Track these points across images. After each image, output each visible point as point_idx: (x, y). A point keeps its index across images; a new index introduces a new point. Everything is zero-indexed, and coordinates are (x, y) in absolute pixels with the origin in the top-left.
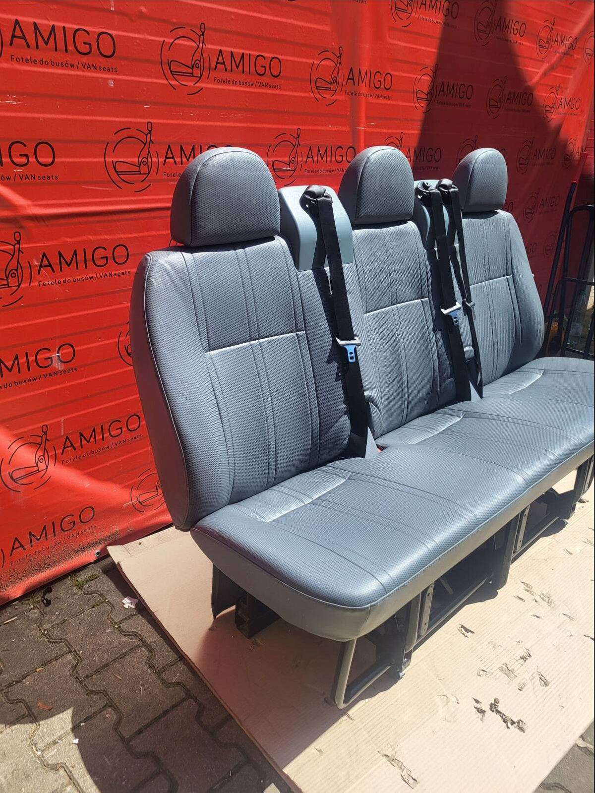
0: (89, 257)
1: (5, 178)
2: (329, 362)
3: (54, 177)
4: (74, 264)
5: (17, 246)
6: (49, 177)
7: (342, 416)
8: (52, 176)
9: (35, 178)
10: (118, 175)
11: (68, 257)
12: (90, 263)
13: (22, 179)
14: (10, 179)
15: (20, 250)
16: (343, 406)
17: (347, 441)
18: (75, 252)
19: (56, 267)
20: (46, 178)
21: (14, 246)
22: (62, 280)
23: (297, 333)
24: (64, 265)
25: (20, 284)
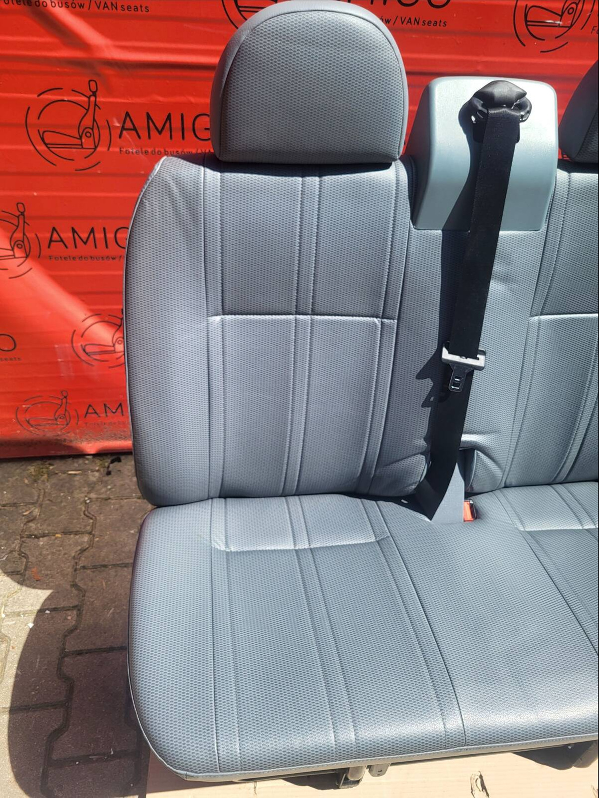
0: (188, 124)
1: (77, 4)
2: (421, 376)
3: (143, 9)
4: (166, 132)
5: (92, 99)
6: (137, 8)
7: (417, 454)
8: (141, 7)
9: (116, 8)
10: (240, 11)
11: (159, 121)
12: (189, 134)
13: (99, 8)
14: (83, 7)
15: (96, 105)
16: (422, 443)
17: (414, 487)
18: (169, 117)
19: (144, 133)
20: (133, 8)
21: (89, 98)
22: (150, 150)
23: (383, 320)
24: (154, 133)
25: (96, 147)
